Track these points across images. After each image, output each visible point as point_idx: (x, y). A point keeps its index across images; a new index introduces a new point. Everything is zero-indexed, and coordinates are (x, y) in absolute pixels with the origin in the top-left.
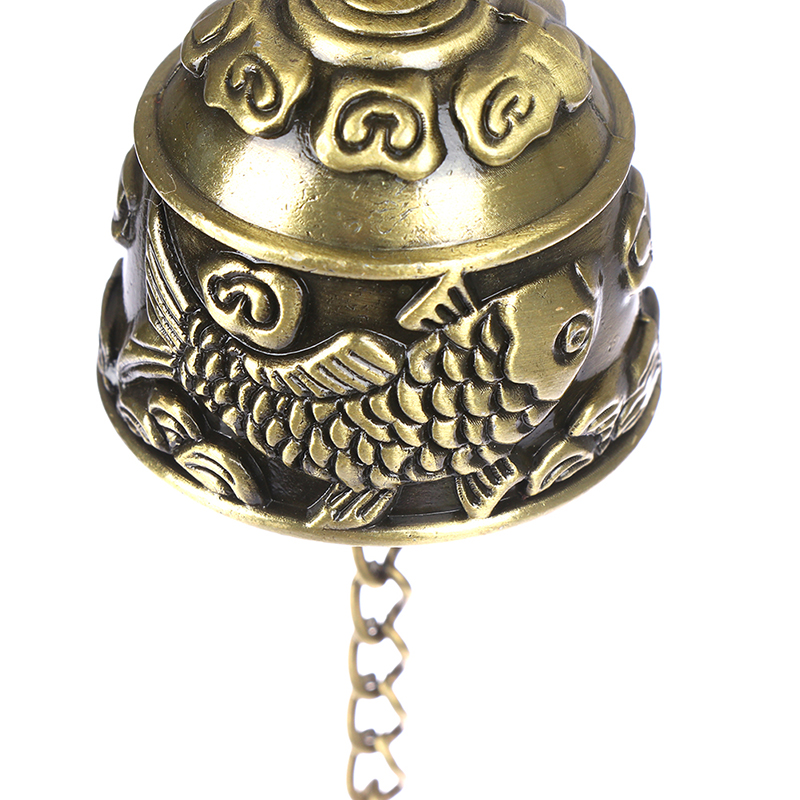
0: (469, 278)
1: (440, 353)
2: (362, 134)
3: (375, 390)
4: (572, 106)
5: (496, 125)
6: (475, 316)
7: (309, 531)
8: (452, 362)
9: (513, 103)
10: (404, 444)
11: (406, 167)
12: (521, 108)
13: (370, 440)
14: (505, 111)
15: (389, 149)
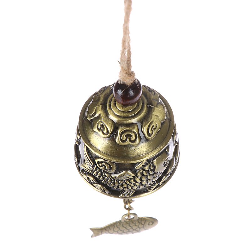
0: (147, 160)
1: (143, 172)
2: (125, 138)
3: (131, 179)
4: (163, 121)
5: (150, 132)
6: (149, 165)
7: (120, 197)
8: (145, 173)
9: (153, 126)
10: (137, 186)
11: (134, 144)
12: (154, 127)
13: (130, 186)
14: (152, 129)
15: (130, 141)
